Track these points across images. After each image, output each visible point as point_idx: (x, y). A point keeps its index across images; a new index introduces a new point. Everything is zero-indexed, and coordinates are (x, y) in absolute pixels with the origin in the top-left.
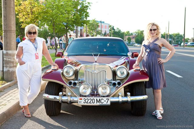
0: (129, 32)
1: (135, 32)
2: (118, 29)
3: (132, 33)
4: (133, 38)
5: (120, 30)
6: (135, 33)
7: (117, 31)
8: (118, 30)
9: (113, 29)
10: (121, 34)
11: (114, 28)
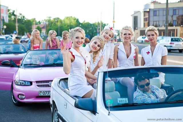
0: (35, 19)
1: (45, 20)
2: (21, 14)
3: (39, 21)
4: (43, 28)
5: (24, 17)
6: (44, 22)
7: (20, 18)
8: (20, 16)
9: (13, 14)
10: (26, 22)
11: (15, 13)
